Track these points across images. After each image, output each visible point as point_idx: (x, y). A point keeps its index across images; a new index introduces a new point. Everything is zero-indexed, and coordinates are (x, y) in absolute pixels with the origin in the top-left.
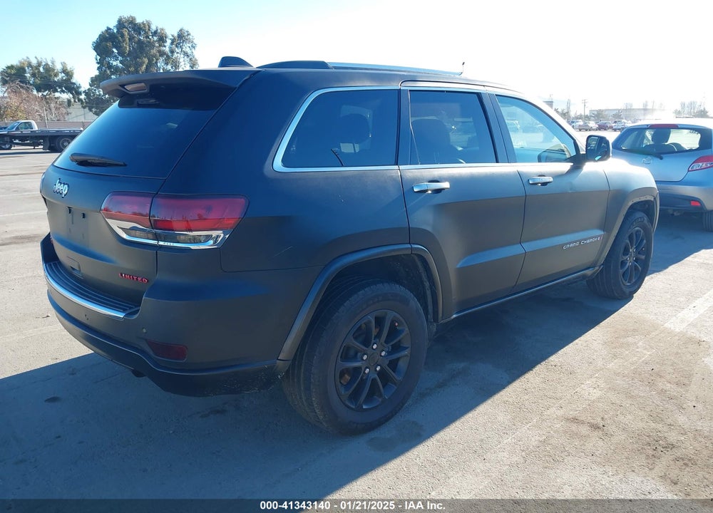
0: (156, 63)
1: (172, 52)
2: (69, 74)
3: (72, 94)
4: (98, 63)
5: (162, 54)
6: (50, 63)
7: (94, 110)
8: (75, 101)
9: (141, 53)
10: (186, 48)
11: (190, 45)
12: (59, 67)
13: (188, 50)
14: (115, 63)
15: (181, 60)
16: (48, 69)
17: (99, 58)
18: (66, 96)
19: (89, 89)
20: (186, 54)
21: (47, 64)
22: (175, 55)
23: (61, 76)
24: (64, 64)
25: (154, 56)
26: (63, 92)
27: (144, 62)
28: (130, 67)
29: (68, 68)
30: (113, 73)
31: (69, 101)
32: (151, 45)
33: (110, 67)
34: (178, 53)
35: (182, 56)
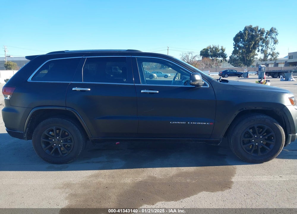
0: (258, 43)
1: (266, 38)
2: (223, 50)
3: (223, 58)
4: (234, 45)
5: (261, 39)
6: (217, 47)
7: (232, 63)
8: (223, 60)
9: (252, 40)
10: (273, 35)
11: (275, 34)
12: (220, 48)
13: (274, 36)
14: (241, 45)
15: (270, 41)
16: (216, 49)
17: (235, 43)
18: (221, 59)
19: (231, 56)
20: (273, 38)
21: (216, 47)
22: (268, 39)
23: (220, 51)
24: (222, 47)
25: (258, 40)
26: (220, 57)
27: (252, 44)
28: (246, 46)
29: (223, 48)
30: (239, 49)
31: (221, 60)
32: (257, 36)
33: (238, 46)
34: (269, 38)
35: (271, 39)
